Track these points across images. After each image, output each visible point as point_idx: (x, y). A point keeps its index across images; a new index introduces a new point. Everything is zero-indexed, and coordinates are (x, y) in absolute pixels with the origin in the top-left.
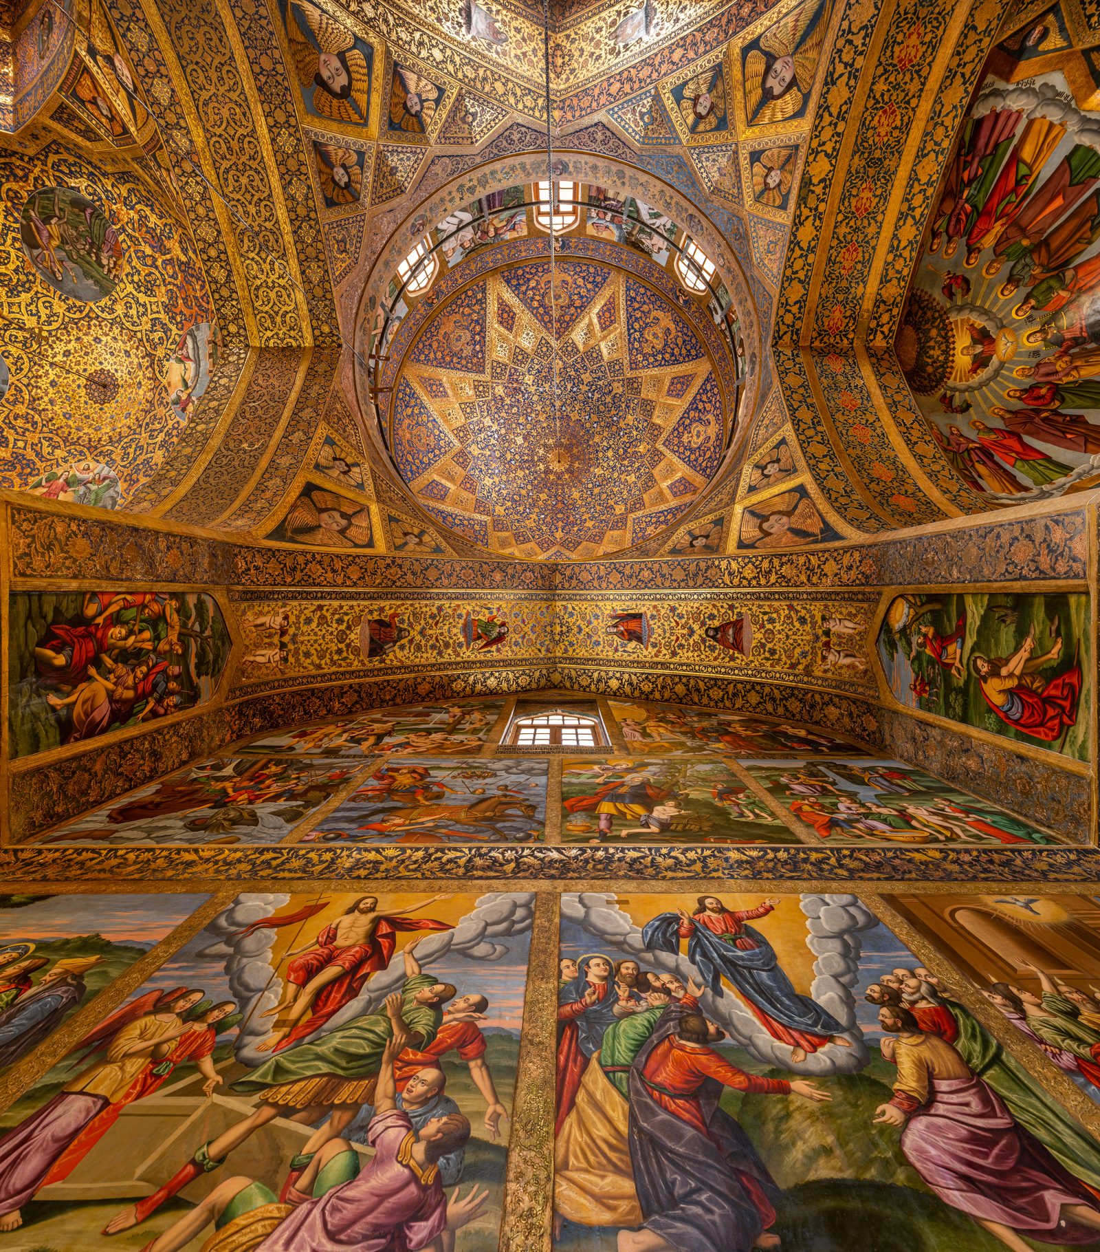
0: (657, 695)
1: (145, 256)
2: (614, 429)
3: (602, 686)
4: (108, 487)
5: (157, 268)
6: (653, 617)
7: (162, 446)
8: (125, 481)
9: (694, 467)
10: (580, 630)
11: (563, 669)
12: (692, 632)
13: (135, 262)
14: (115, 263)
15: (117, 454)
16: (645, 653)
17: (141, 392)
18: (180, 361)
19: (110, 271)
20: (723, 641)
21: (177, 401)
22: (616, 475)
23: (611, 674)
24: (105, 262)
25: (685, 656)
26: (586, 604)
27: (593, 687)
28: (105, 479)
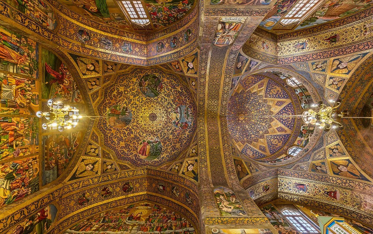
0: (309, 204)
1: (169, 89)
2: (258, 111)
3: (292, 200)
4: (159, 144)
5: (172, 92)
6: (308, 186)
7: (171, 134)
8: (163, 142)
9: (285, 125)
10: (285, 186)
11: (280, 194)
12: (320, 191)
13: (166, 90)
14: (160, 90)
15: (159, 135)
16: (305, 194)
17: (163, 119)
18: (175, 113)
19: (158, 91)
20: (330, 195)
21: (175, 123)
22: (259, 123)
23: (295, 197)
24: (158, 89)
25: (318, 197)
26: (287, 180)
27: (289, 199)
28: (157, 142)
